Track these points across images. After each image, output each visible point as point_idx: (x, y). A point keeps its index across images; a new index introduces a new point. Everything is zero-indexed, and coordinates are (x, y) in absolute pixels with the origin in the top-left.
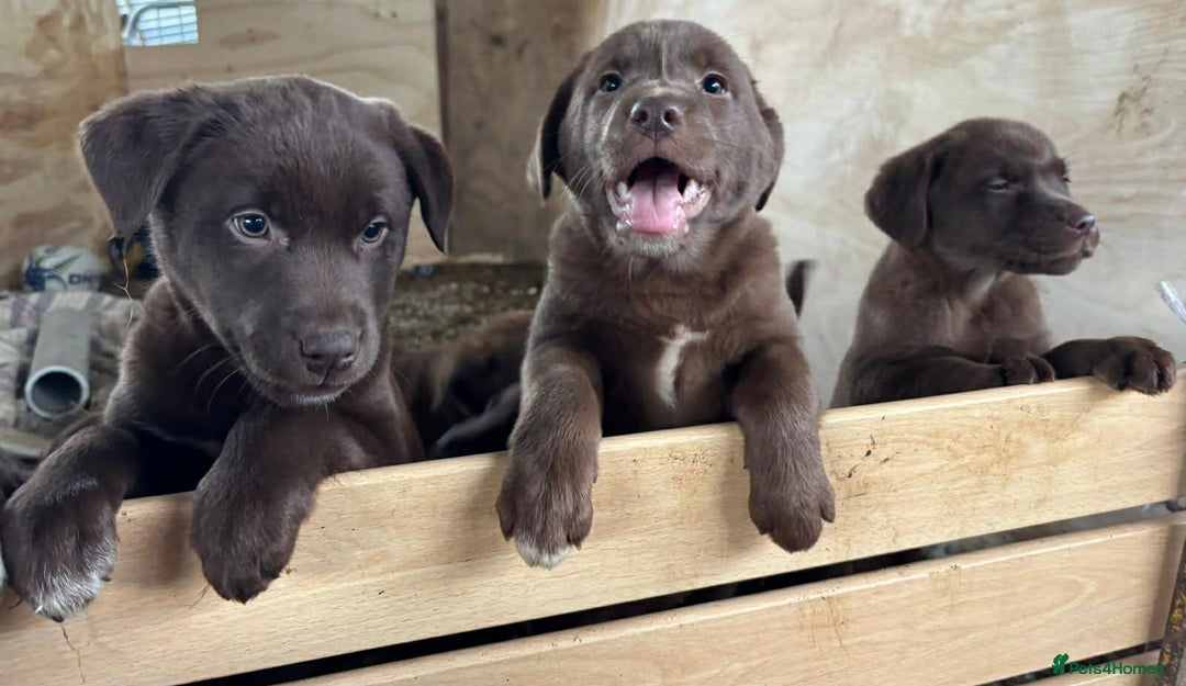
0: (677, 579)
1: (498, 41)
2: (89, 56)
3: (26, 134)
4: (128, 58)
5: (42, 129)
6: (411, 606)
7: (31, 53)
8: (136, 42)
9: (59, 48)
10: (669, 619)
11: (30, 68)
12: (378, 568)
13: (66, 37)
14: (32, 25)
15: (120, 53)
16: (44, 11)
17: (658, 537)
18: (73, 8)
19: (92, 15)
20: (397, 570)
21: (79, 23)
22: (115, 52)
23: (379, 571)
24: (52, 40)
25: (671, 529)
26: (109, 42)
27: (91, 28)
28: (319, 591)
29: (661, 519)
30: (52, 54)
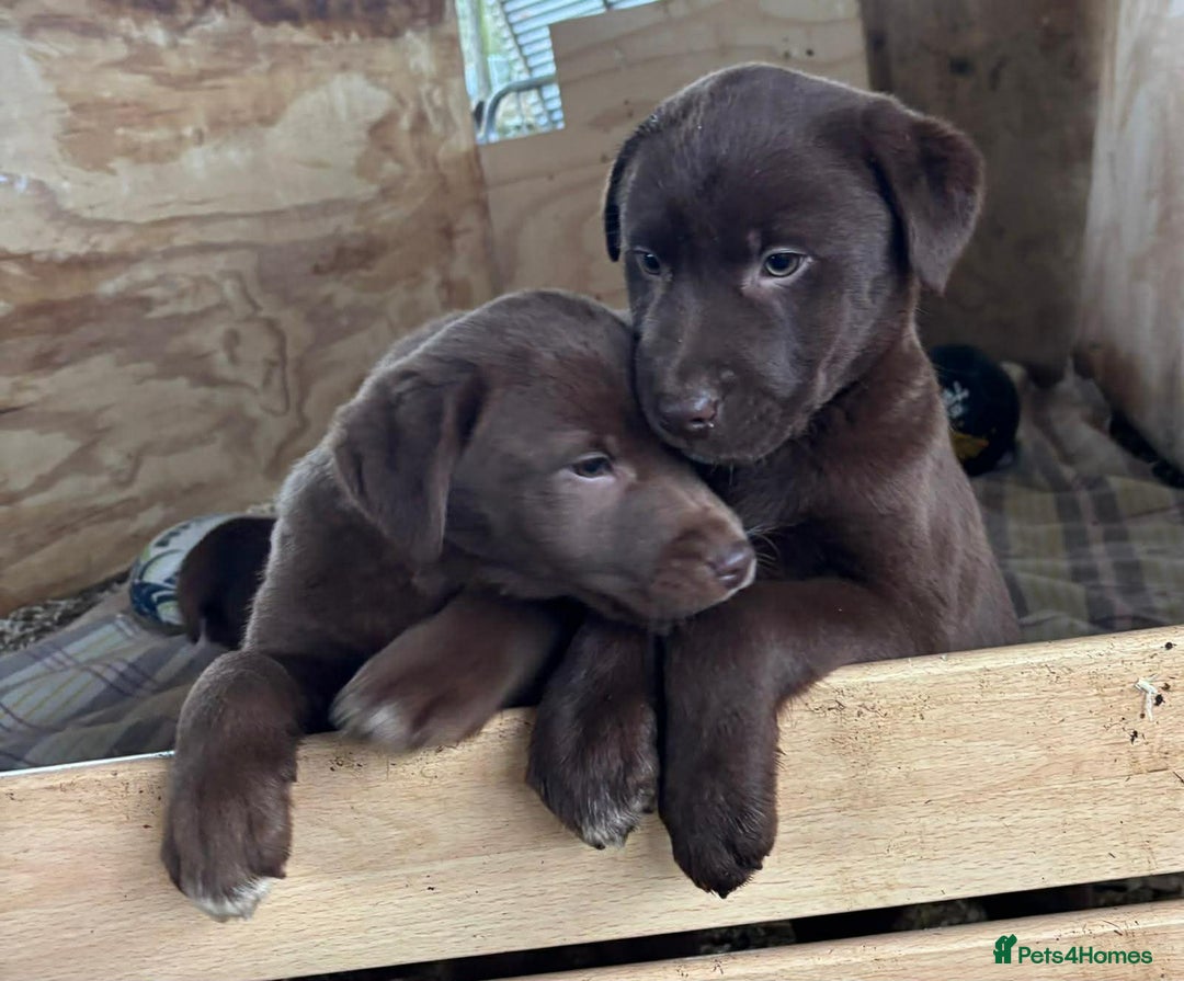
0: (857, 891)
1: (961, 67)
2: (436, 165)
3: (363, 273)
4: (485, 160)
5: (381, 266)
6: (472, 908)
7: (363, 169)
8: (494, 137)
9: (398, 160)
10: (859, 949)
11: (365, 190)
12: (422, 854)
13: (404, 143)
14: (363, 135)
15: (475, 155)
16: (376, 114)
17: (819, 826)
18: (412, 105)
19: (437, 110)
20: (448, 858)
21: (420, 121)
22: (467, 155)
23: (423, 857)
24: (388, 149)
25: (836, 815)
26: (460, 142)
27: (436, 127)
28: (350, 880)
29: (820, 800)
30: (391, 167)
